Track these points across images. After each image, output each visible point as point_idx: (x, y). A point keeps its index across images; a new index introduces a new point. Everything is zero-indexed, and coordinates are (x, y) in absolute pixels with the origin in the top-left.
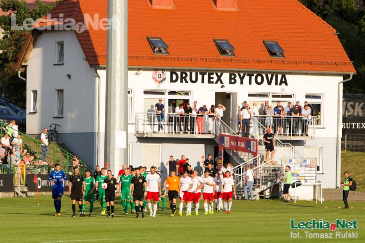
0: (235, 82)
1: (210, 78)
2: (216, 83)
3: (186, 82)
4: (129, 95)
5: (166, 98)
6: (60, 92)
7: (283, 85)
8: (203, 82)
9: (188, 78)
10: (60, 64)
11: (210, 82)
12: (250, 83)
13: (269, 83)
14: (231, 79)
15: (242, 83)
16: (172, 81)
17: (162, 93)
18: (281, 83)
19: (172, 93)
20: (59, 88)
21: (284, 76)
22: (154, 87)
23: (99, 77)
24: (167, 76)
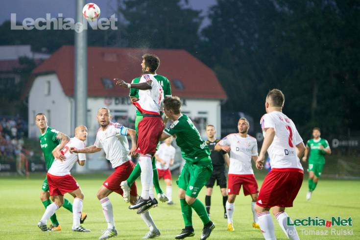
3: (125, 104)
4: (89, 113)
6: (49, 111)
9: (126, 102)
10: (49, 94)
16: (116, 104)
19: (116, 111)
21: (184, 101)
23: (71, 102)
24: (113, 101)
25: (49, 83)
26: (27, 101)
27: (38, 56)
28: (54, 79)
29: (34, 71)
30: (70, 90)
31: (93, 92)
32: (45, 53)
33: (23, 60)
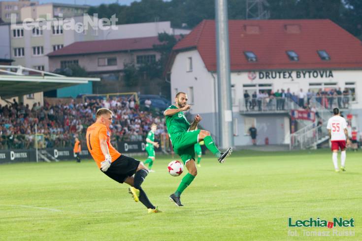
0: (300, 77)
1: (284, 75)
2: (289, 77)
3: (269, 78)
4: (232, 88)
5: (258, 88)
6: (191, 88)
7: (331, 77)
8: (280, 77)
9: (270, 76)
10: (191, 71)
11: (284, 77)
12: (310, 77)
13: (322, 76)
14: (297, 75)
15: (304, 77)
16: (260, 78)
17: (254, 86)
18: (329, 76)
19: (261, 85)
20: (191, 86)
21: (331, 72)
22: (249, 82)
23: (214, 78)
24: (257, 74)
25: (190, 58)
26: (169, 79)
27: (178, 32)
28: (195, 55)
29: (175, 48)
30: (212, 66)
31: (236, 67)
32: (185, 28)
33: (163, 37)
